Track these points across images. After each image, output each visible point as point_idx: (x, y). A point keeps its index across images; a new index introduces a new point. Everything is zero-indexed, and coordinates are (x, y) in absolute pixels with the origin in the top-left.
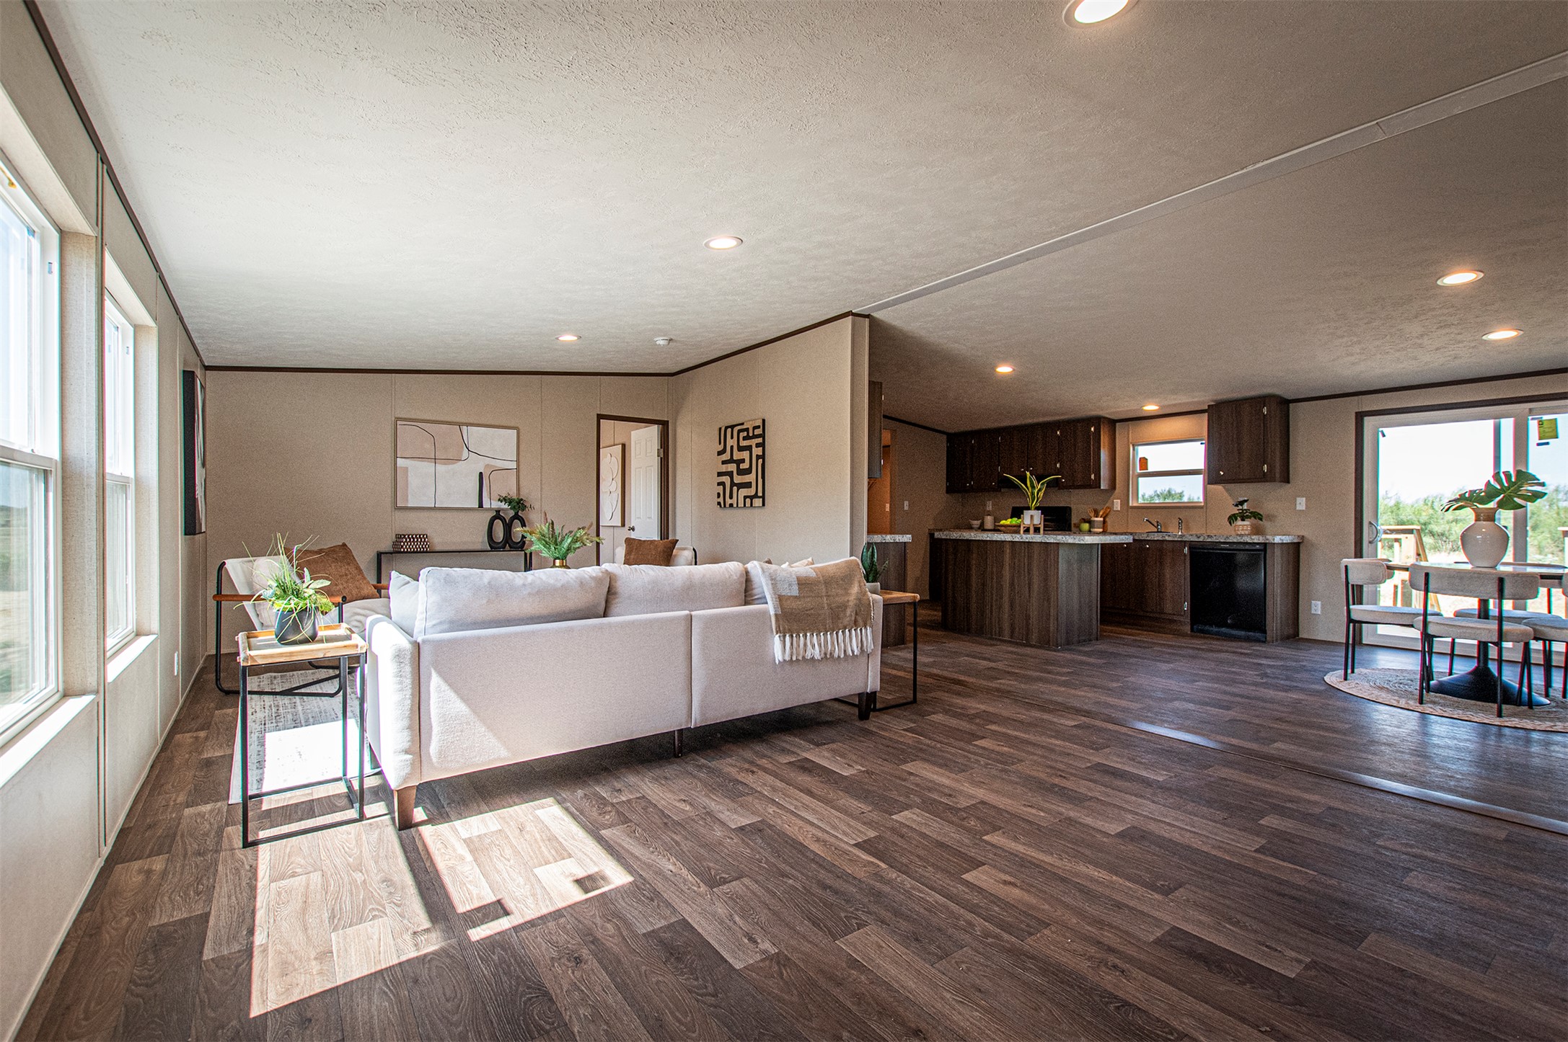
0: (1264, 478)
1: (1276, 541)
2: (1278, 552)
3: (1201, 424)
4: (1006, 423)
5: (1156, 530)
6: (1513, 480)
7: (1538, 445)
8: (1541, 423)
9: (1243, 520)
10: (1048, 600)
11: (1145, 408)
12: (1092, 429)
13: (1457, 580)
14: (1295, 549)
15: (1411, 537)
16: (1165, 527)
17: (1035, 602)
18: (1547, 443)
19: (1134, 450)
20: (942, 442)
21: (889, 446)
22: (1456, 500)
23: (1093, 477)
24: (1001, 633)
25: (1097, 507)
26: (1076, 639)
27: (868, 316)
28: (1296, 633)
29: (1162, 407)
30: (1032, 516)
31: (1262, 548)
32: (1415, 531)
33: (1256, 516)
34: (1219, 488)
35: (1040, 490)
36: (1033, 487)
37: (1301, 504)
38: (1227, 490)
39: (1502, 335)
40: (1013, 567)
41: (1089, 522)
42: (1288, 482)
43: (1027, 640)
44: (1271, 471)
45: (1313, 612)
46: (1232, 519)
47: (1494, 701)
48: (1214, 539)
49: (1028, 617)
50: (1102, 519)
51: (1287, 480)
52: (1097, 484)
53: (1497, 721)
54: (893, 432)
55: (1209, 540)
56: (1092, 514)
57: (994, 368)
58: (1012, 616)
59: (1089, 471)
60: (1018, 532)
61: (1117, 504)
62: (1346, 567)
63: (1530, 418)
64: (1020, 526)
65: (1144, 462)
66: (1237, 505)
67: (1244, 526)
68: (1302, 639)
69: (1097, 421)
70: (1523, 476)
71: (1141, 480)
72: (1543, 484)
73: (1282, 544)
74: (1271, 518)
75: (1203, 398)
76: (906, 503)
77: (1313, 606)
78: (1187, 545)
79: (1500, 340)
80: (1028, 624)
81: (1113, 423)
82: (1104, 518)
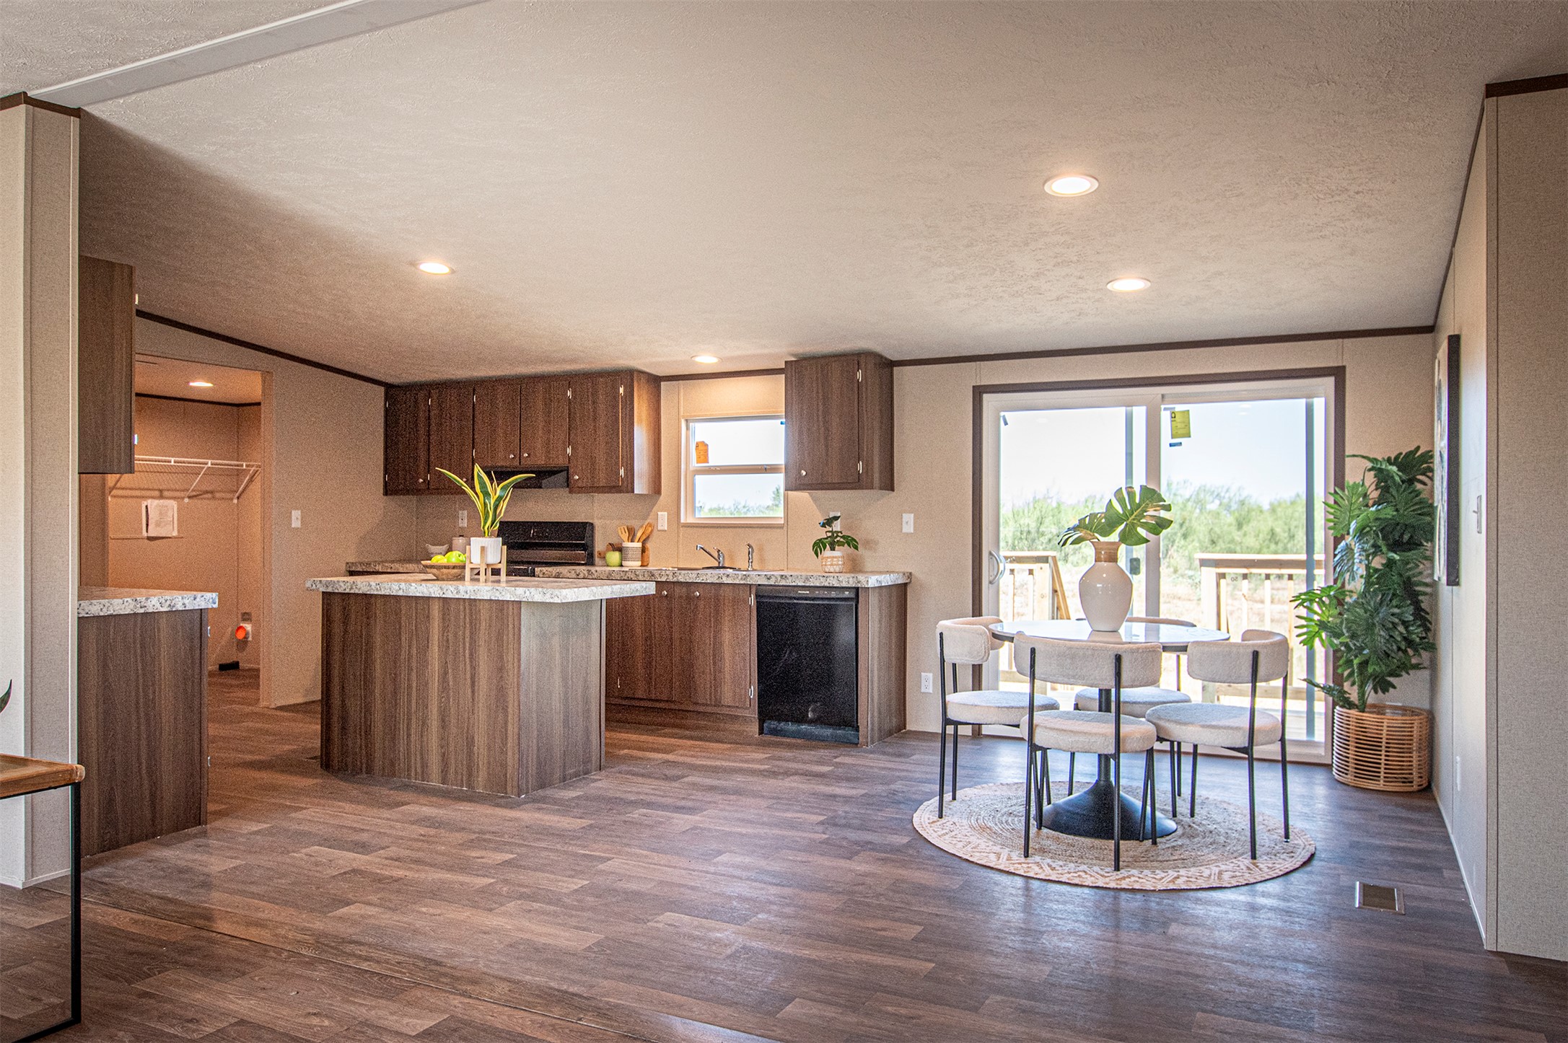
0: (856, 483)
1: (870, 585)
2: (873, 600)
3: (773, 391)
4: (483, 372)
5: (716, 564)
6: (1137, 501)
7: (1171, 445)
8: (1173, 416)
9: (833, 549)
10: (505, 710)
11: (698, 359)
12: (621, 390)
13: (1069, 661)
14: (900, 595)
15: (1045, 566)
16: (731, 558)
17: (482, 715)
18: (1180, 444)
19: (688, 428)
20: (376, 399)
21: (259, 404)
22: (1075, 528)
23: (622, 472)
24: (424, 775)
25: (634, 523)
26: (558, 775)
27: (77, 112)
28: (902, 724)
29: (722, 360)
30: (483, 549)
31: (853, 595)
32: (1050, 560)
33: (851, 542)
34: (804, 495)
35: (500, 499)
36: (486, 494)
37: (908, 523)
38: (815, 500)
39: (1129, 284)
40: (445, 644)
41: (619, 549)
42: (892, 489)
43: (469, 786)
44: (867, 472)
45: (923, 690)
46: (819, 546)
47: (1113, 838)
48: (789, 582)
49: (470, 742)
50: (640, 545)
51: (889, 485)
52: (626, 487)
53: (1112, 879)
54: (267, 374)
55: (783, 583)
56: (625, 536)
57: (413, 264)
58: (443, 739)
59: (617, 464)
60: (460, 578)
61: (663, 520)
62: (941, 634)
63: (1163, 407)
64: (464, 567)
65: (703, 449)
66: (824, 525)
67: (834, 558)
68: (910, 732)
69: (628, 376)
70: (1151, 495)
71: (698, 478)
72: (1168, 508)
73: (881, 587)
74: (869, 544)
75: (779, 351)
76: (296, 514)
77: (923, 681)
78: (754, 591)
79: (1128, 293)
80: (470, 754)
81: (655, 381)
82: (643, 543)
